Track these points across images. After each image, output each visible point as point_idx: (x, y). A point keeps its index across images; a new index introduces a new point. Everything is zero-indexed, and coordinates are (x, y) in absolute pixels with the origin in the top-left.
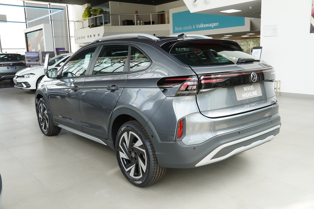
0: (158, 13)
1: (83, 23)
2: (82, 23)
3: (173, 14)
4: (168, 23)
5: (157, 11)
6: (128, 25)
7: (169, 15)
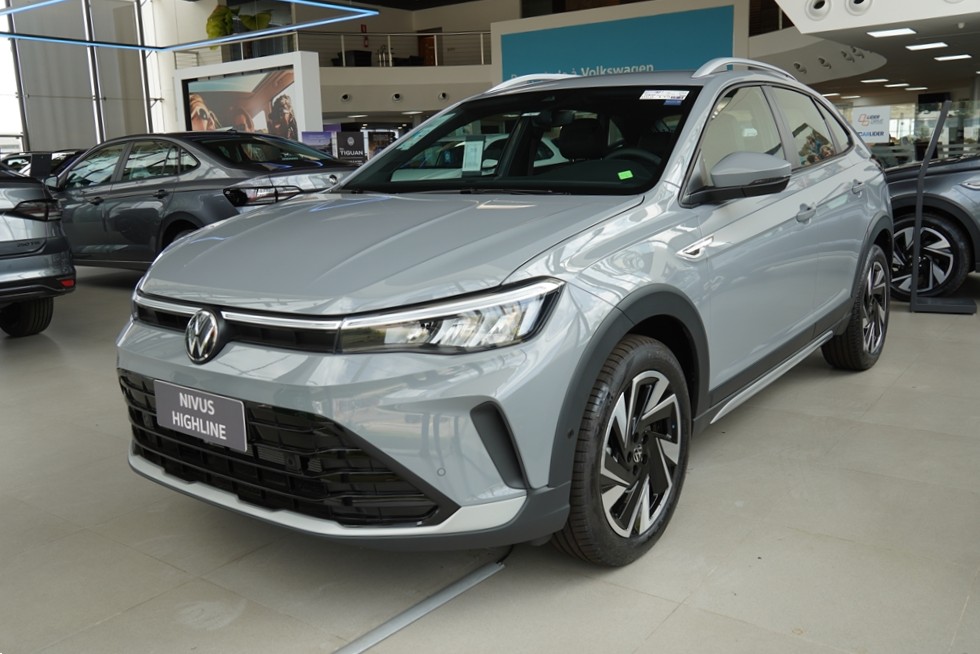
0: (419, 32)
1: (197, 58)
2: (195, 56)
3: (504, 38)
4: (488, 61)
5: (415, 28)
6: (358, 64)
7: (490, 38)
